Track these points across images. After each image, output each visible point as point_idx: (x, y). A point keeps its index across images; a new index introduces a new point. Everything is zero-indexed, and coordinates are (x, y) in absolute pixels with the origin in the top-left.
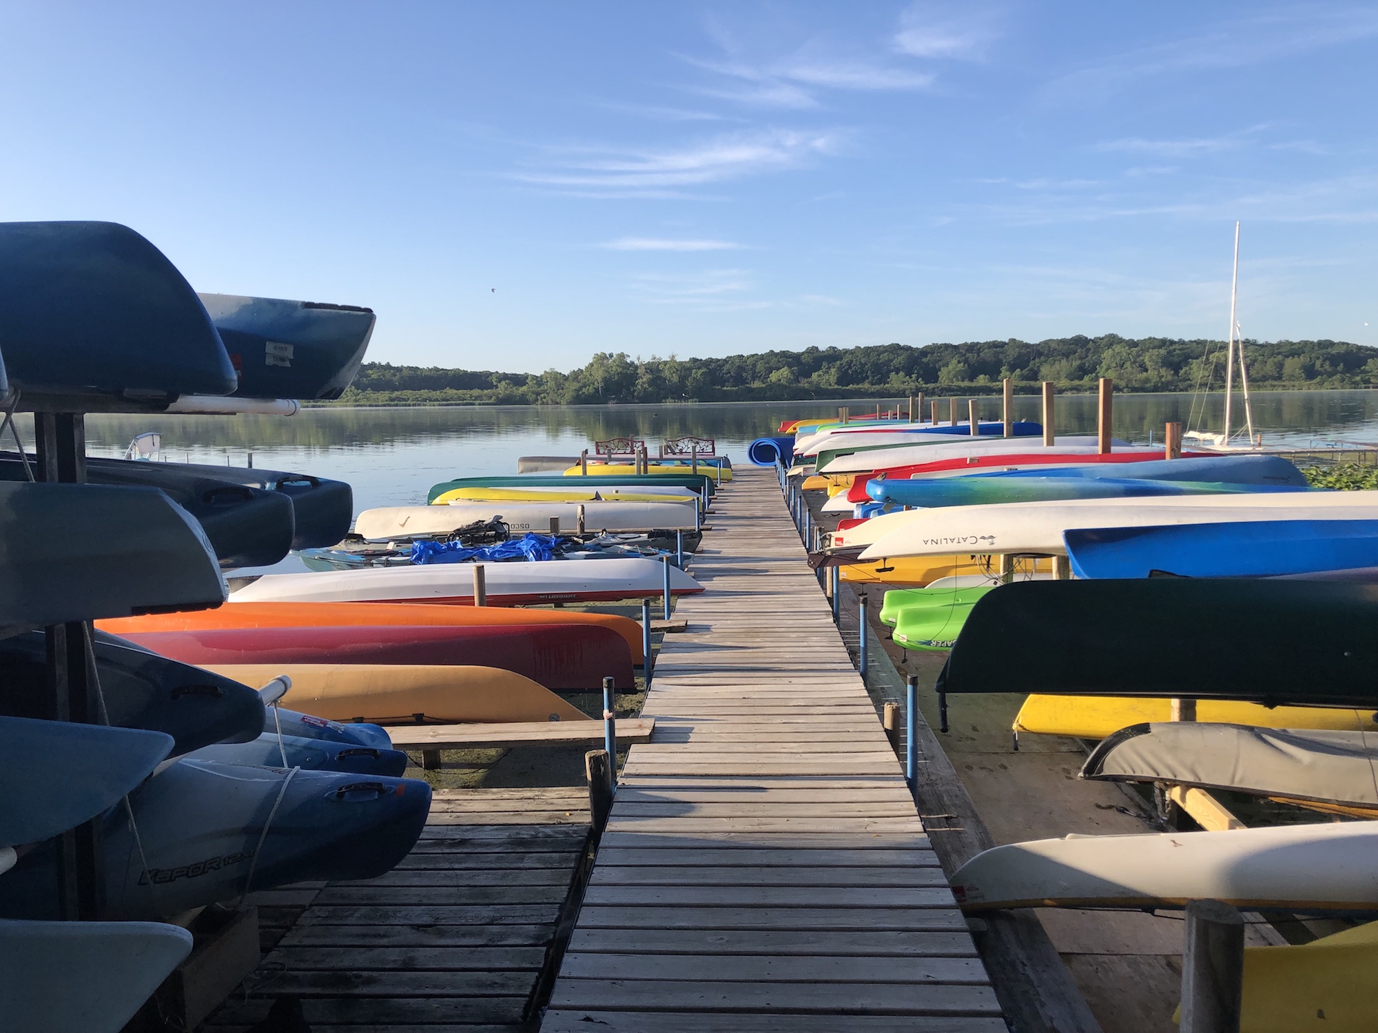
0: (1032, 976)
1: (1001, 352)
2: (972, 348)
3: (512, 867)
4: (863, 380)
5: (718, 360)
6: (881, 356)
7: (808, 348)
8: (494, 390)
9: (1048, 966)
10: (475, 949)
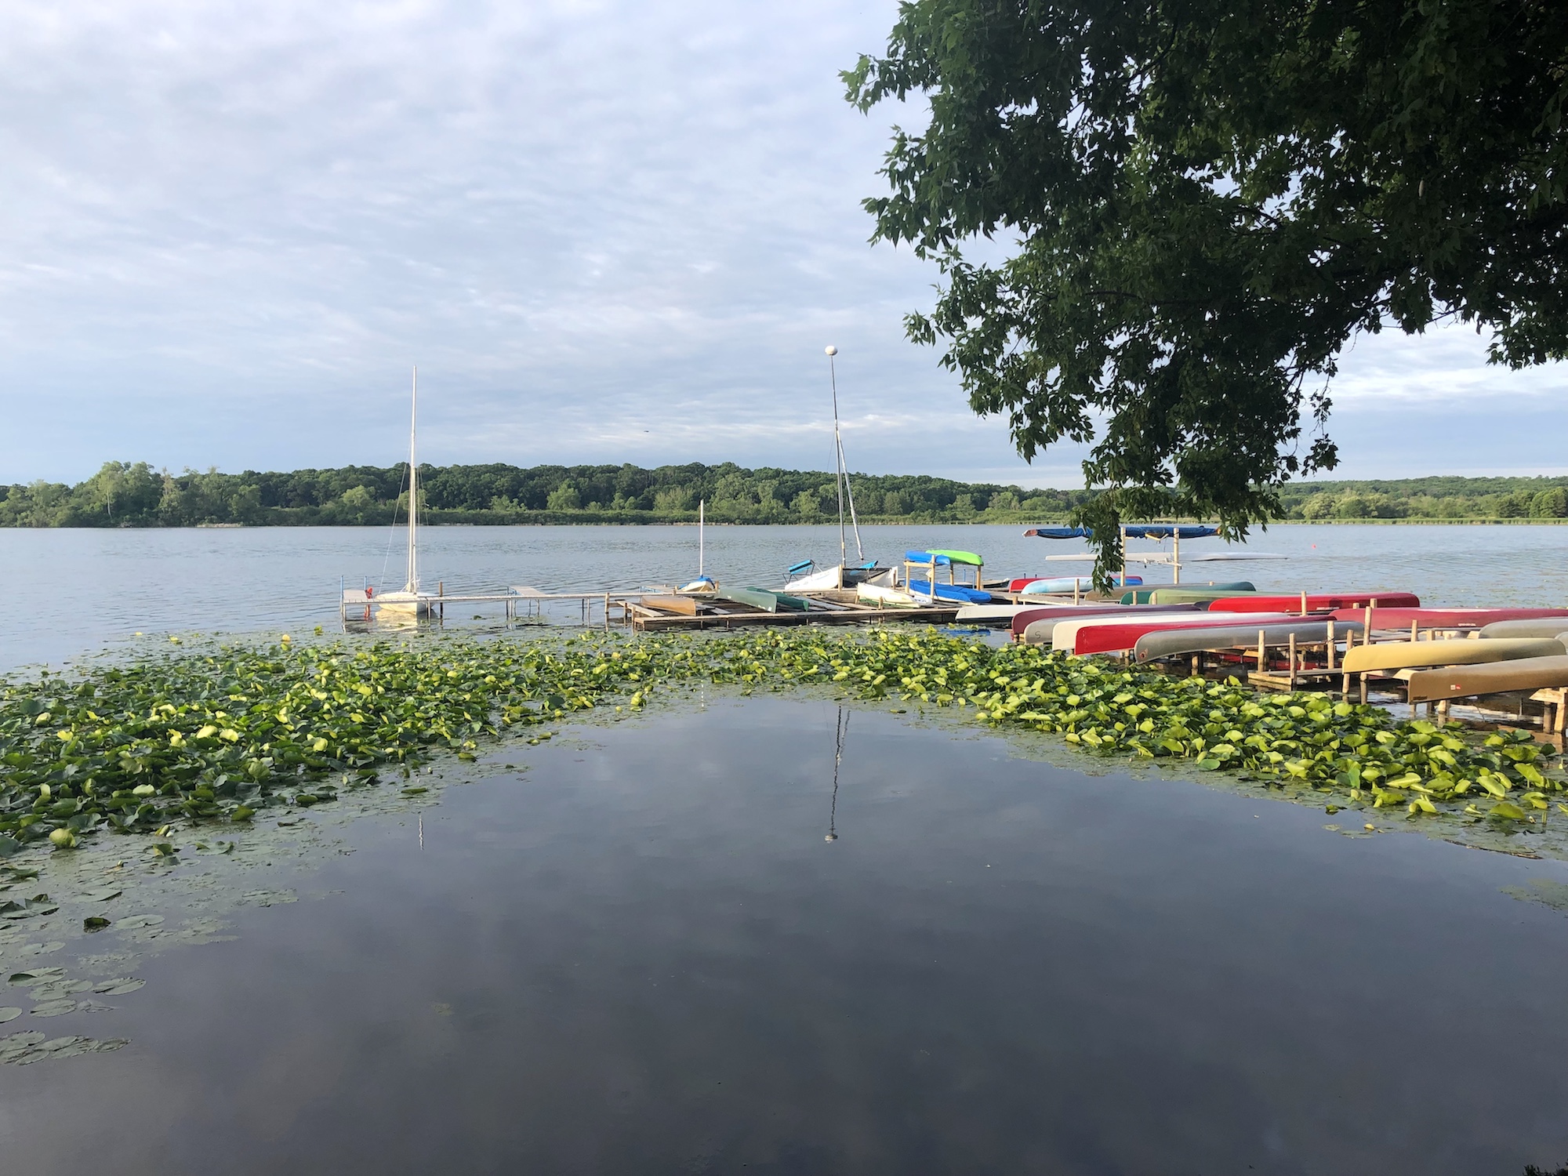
1: (616, 478)
2: (583, 471)
4: (461, 502)
6: (482, 477)
7: (397, 464)
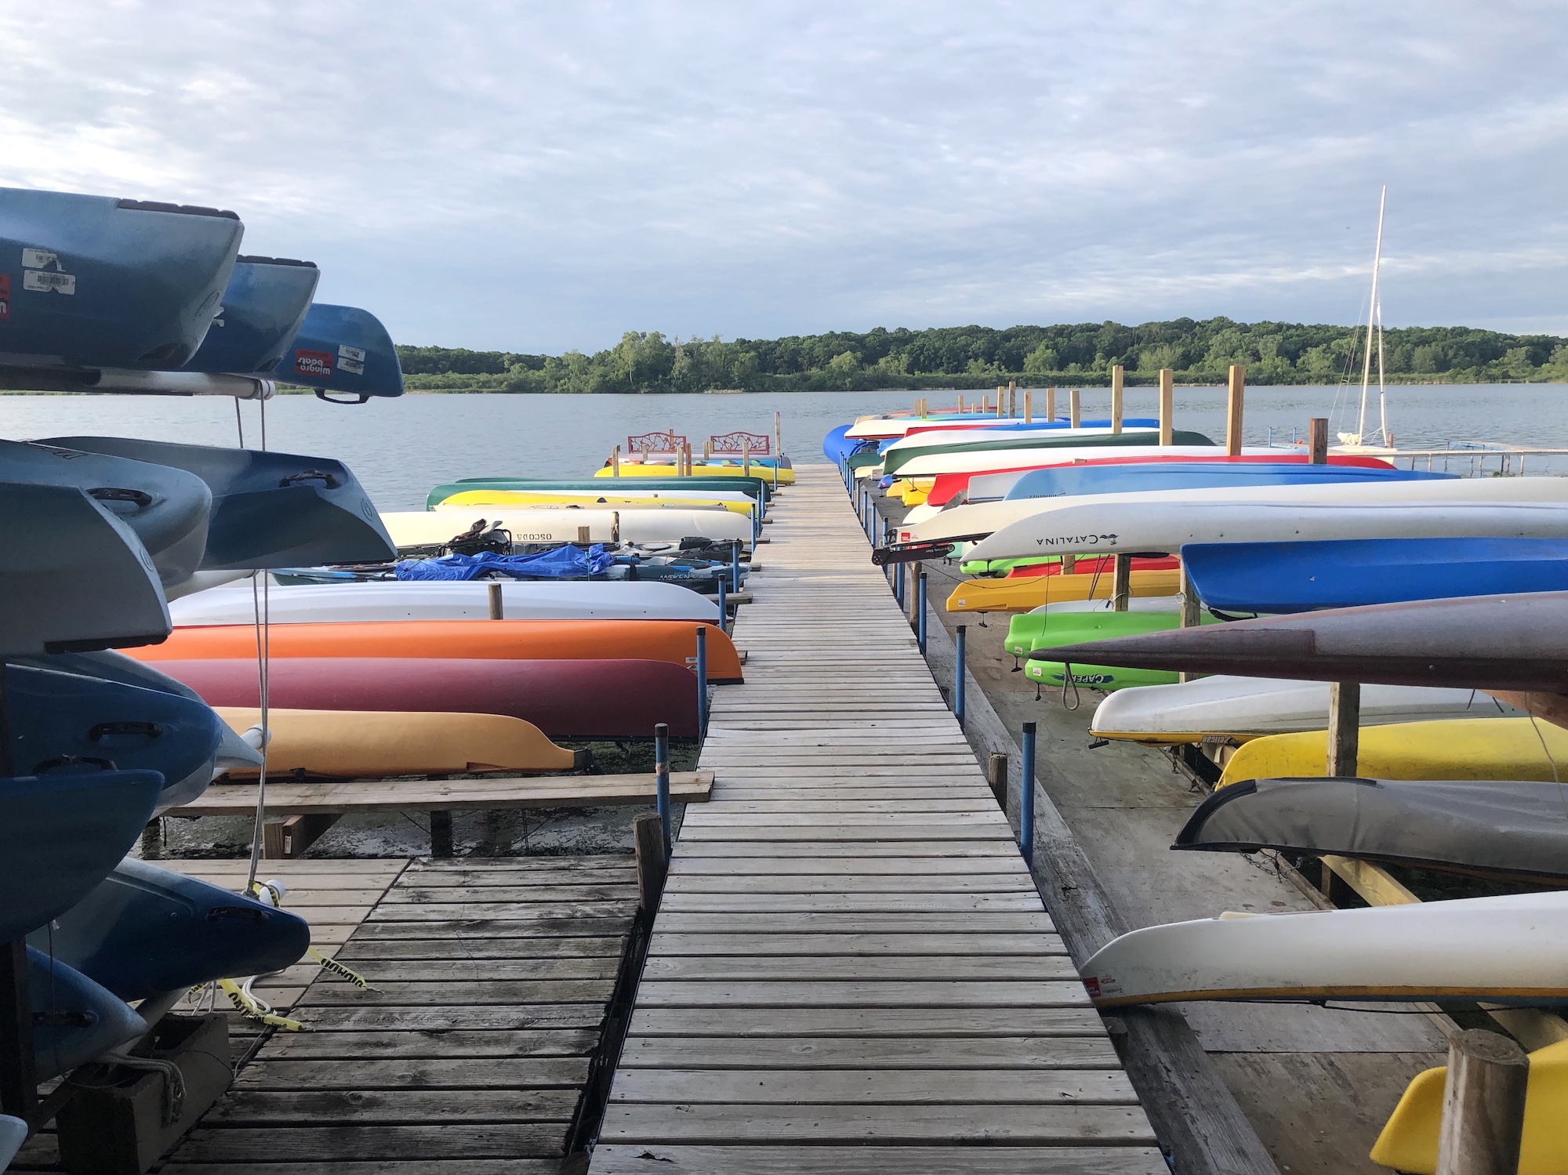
0: (1179, 1085)
1: (1096, 337)
2: (1061, 331)
3: (545, 955)
4: (939, 366)
5: (769, 343)
6: (959, 339)
7: (874, 330)
8: (505, 375)
9: (1197, 1072)
10: (501, 1060)
